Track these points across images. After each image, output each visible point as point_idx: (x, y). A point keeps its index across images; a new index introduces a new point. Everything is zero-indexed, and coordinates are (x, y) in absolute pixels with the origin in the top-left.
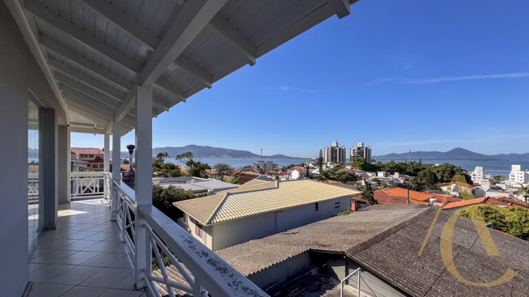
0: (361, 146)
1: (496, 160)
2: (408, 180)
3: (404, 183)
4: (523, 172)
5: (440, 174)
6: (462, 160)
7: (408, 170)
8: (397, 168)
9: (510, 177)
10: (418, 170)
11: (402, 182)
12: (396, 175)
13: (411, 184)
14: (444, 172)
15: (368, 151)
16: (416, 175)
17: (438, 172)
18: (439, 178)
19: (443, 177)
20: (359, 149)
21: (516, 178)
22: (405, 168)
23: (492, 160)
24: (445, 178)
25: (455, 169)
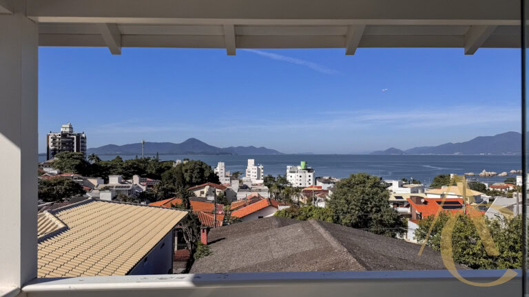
0: (68, 130)
1: (227, 154)
2: (152, 186)
3: (147, 190)
4: (256, 167)
5: (188, 174)
6: (197, 154)
7: (149, 171)
8: (134, 168)
9: (247, 173)
10: (161, 170)
11: (144, 189)
12: (136, 179)
13: (156, 191)
14: (193, 170)
15: (81, 140)
16: (160, 178)
17: (186, 171)
18: (188, 179)
19: (191, 177)
20: (64, 135)
21: (251, 173)
22: (145, 168)
23: (224, 154)
24: (194, 179)
25: (204, 166)
